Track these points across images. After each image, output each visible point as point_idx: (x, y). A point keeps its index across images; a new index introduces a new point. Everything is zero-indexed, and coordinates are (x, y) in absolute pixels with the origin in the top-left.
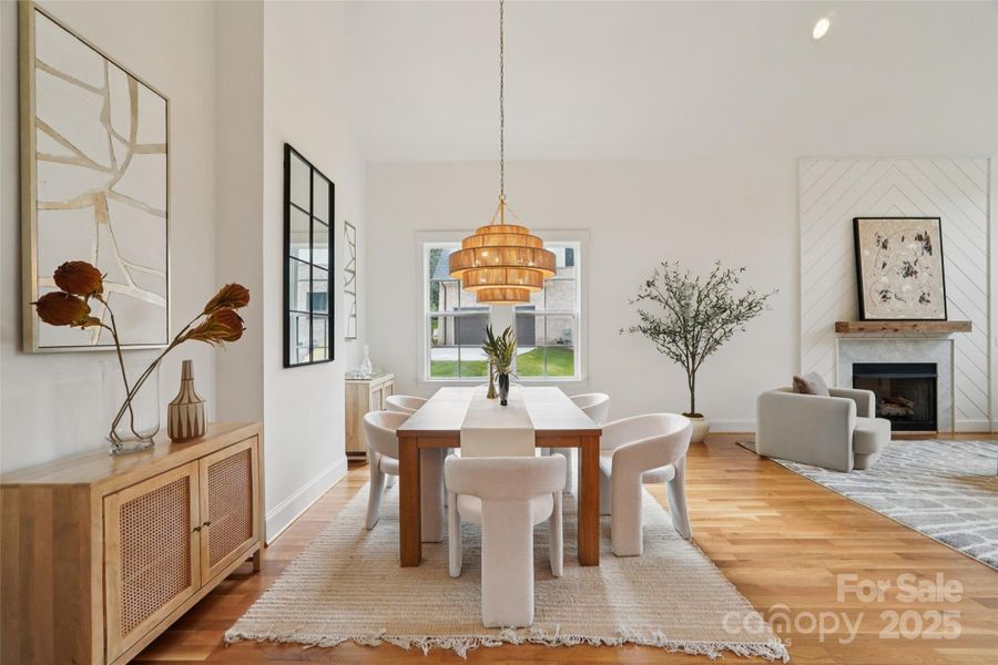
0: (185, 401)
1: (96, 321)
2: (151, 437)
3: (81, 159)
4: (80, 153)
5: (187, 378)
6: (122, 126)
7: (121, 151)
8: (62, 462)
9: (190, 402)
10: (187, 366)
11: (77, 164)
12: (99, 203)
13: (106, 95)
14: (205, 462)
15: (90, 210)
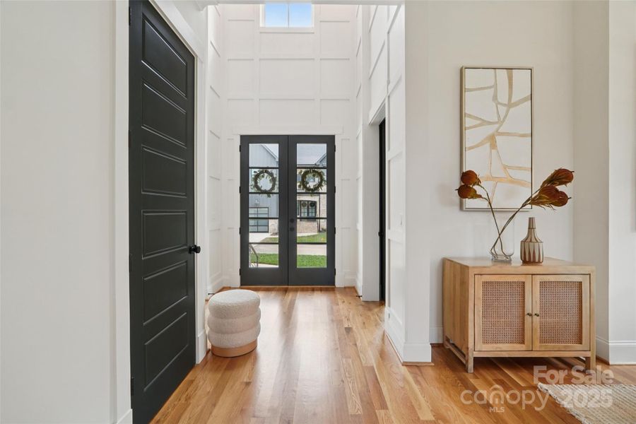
0: (529, 240)
1: (480, 196)
2: (510, 256)
3: (484, 123)
4: (483, 120)
5: (531, 227)
6: (503, 98)
7: (502, 110)
8: (476, 259)
9: (531, 241)
10: (531, 220)
11: (483, 125)
12: (492, 140)
13: (495, 86)
14: (538, 279)
15: (488, 145)
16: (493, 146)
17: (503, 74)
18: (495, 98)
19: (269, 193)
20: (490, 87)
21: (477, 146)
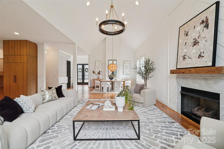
10: (99, 75)
12: (98, 68)
17: (99, 62)
18: (98, 64)
19: (81, 72)
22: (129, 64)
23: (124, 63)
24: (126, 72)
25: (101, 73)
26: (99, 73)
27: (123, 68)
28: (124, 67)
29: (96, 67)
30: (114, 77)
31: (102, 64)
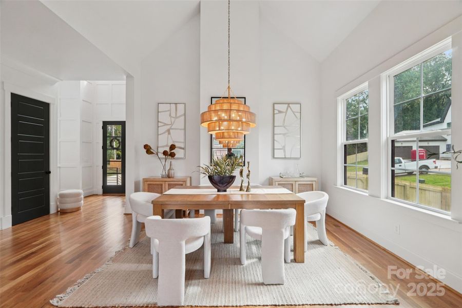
1: (154, 153)
3: (166, 124)
5: (171, 165)
6: (173, 115)
7: (173, 119)
9: (170, 170)
10: (171, 162)
11: (165, 126)
12: (168, 131)
13: (170, 110)
14: (167, 183)
15: (167, 133)
16: (169, 133)
17: (173, 106)
18: (170, 115)
20: (168, 111)
21: (162, 134)
22: (298, 115)
23: (274, 114)
24: (284, 148)
25: (179, 153)
26: (170, 153)
27: (274, 134)
28: (277, 130)
29: (161, 130)
30: (236, 173)
31: (185, 115)
